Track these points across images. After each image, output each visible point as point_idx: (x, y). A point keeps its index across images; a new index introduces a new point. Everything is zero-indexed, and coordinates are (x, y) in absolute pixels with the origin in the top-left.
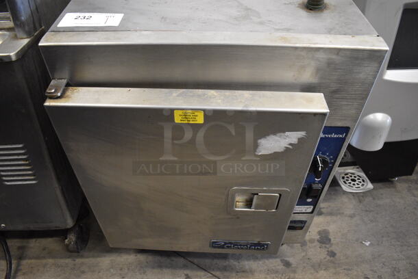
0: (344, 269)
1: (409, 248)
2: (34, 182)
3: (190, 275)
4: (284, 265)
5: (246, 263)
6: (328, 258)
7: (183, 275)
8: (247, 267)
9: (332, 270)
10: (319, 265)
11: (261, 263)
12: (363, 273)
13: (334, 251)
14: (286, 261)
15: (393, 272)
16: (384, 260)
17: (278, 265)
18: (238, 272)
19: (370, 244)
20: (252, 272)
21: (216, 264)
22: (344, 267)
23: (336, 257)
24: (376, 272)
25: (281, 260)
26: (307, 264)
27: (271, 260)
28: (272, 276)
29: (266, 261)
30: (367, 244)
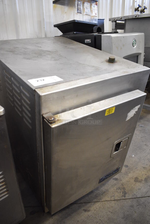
0: (135, 169)
1: (146, 150)
2: (7, 196)
3: (85, 209)
4: (115, 181)
5: (102, 189)
6: (127, 168)
7: (82, 211)
8: (104, 190)
9: (132, 172)
10: (127, 173)
11: (107, 185)
12: (141, 166)
13: (126, 165)
14: (115, 178)
15: (149, 161)
16: (143, 158)
17: (114, 182)
18: (102, 194)
19: (134, 156)
20: (107, 190)
21: (91, 197)
22: (134, 168)
23: (129, 166)
24: (144, 164)
25: (113, 179)
26: (122, 175)
27: (109, 182)
28: (115, 187)
29: (108, 183)
30: (133, 156)
